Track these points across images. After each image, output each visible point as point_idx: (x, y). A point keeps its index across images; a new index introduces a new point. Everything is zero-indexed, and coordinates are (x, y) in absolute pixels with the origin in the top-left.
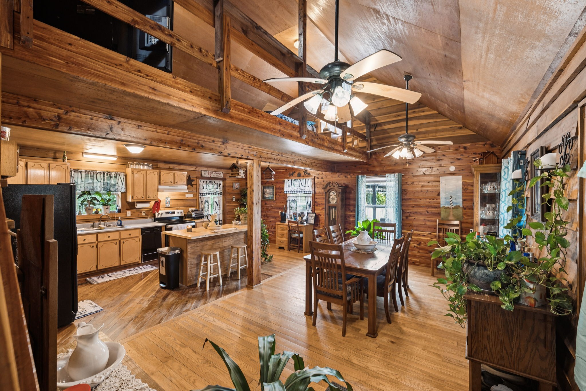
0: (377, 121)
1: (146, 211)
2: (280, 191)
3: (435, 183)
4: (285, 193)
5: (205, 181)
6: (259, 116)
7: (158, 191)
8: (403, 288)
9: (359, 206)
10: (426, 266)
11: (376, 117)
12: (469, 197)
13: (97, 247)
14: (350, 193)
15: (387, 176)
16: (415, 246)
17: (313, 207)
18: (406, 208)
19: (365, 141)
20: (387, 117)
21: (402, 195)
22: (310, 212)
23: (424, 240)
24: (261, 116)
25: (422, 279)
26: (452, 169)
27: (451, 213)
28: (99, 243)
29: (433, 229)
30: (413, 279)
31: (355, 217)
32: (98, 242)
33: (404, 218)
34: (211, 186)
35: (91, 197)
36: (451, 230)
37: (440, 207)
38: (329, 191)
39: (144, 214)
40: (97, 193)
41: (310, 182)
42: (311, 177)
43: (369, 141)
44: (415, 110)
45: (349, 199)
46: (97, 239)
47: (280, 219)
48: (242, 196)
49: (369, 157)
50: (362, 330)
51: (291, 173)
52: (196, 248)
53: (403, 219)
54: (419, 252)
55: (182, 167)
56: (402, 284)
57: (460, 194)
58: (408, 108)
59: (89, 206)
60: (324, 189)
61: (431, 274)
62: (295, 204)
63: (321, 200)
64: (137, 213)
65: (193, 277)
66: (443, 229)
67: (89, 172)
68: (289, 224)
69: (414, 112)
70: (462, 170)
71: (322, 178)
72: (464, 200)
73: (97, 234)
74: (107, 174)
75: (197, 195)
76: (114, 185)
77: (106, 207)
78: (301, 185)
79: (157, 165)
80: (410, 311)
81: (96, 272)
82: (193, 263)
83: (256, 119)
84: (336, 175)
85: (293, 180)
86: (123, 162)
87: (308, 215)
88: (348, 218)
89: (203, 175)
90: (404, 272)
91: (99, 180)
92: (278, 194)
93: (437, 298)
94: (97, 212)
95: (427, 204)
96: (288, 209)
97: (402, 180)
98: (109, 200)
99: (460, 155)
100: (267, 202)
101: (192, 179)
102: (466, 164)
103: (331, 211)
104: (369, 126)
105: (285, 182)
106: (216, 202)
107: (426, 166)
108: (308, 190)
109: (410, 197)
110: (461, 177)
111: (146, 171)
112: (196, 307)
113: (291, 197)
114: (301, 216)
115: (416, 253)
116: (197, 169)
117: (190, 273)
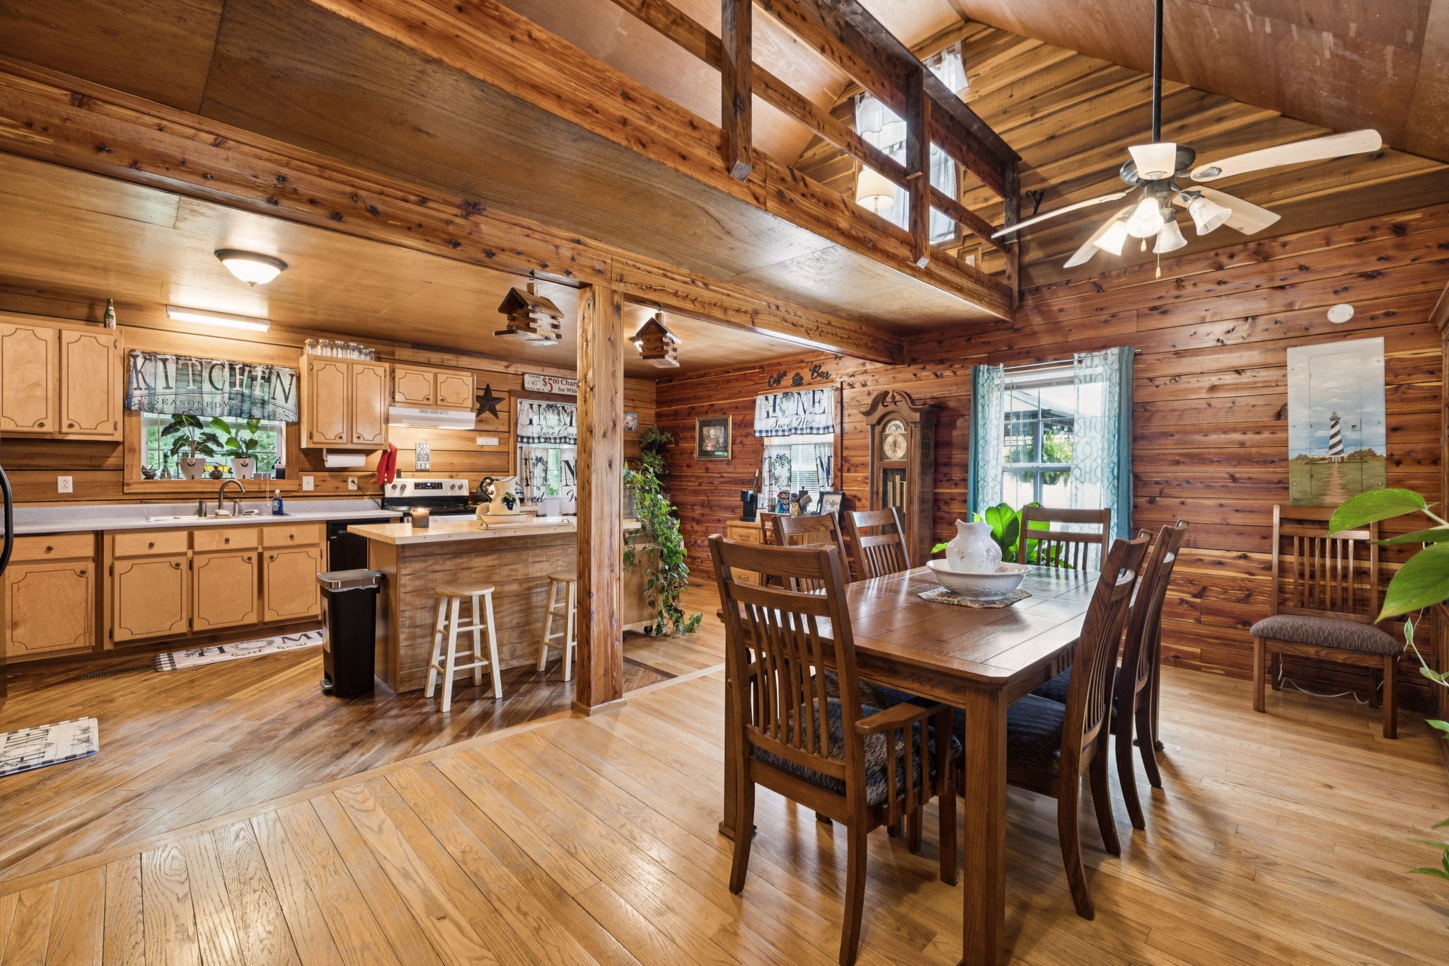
0: (1044, 180)
1: (359, 478)
2: (744, 432)
3: (1265, 375)
4: (757, 434)
5: (536, 403)
6: (513, 38)
7: (387, 420)
8: (1136, 752)
9: (981, 464)
10: (1228, 674)
11: (1039, 170)
12: (1419, 417)
13: (191, 567)
14: (952, 425)
15: (1080, 362)
16: (1182, 601)
17: (836, 476)
18: (1149, 468)
19: (1002, 254)
20: (1080, 161)
21: (1134, 425)
22: (829, 489)
23: (1223, 578)
24: (526, 39)
25: (1215, 720)
26: (1341, 313)
27: (1336, 480)
28: (196, 557)
29: (1256, 541)
30: (1177, 718)
31: (965, 501)
32: (195, 553)
33: (1142, 501)
34: (552, 418)
35: (203, 434)
36: (1334, 541)
37: (1286, 460)
38: (882, 421)
39: (352, 487)
40: (217, 422)
41: (827, 398)
42: (831, 384)
43: (1016, 249)
44: (1185, 122)
45: (949, 444)
46: (191, 545)
47: (740, 512)
48: (643, 449)
49: (1016, 304)
50: (939, 938)
51: (775, 376)
52: (430, 577)
53: (1135, 507)
54: (1198, 621)
55: (465, 361)
56: (1135, 736)
57: (1377, 409)
58: (1163, 116)
59: (193, 456)
60: (867, 414)
61: (1251, 704)
62: (787, 466)
63: (859, 453)
64: (332, 484)
65: (418, 666)
66: (1301, 539)
67: (190, 363)
68: (763, 525)
69: (1182, 128)
70: (1387, 315)
71: (864, 385)
72: (1392, 430)
73: (191, 530)
74: (242, 371)
75: (512, 440)
76: (263, 403)
77: (242, 461)
78: (801, 411)
79: (393, 353)
80: (1173, 857)
81: (189, 636)
82: (418, 623)
83: (497, 44)
84: (906, 372)
85: (780, 396)
86: (292, 341)
87: (821, 501)
88: (945, 508)
89: (528, 386)
90: (1145, 691)
91: (220, 387)
92: (738, 440)
93: (1293, 807)
94: (216, 475)
95: (1235, 450)
96: (767, 482)
97: (1135, 371)
98: (252, 444)
99: (1374, 258)
100: (710, 465)
101: (495, 394)
102: (1406, 290)
103: (890, 485)
104: (1015, 202)
105: (758, 402)
106: (567, 462)
107: (1228, 316)
108: (822, 425)
109: (1163, 429)
110: (1380, 341)
111: (350, 364)
112: (366, 769)
113: (773, 447)
114: (798, 501)
115: (1188, 624)
116: (512, 370)
117: (410, 653)
